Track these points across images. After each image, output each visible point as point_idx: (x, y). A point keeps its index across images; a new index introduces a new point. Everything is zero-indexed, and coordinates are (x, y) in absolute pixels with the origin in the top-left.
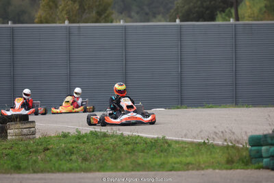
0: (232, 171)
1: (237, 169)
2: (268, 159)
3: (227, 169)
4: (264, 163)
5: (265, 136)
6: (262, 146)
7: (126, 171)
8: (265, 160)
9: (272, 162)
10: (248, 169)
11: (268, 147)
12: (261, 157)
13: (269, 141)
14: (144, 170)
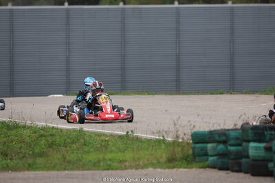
0: (175, 170)
1: (180, 168)
2: (215, 158)
3: (169, 168)
4: (209, 161)
5: (211, 133)
6: (207, 143)
7: (58, 170)
8: (211, 159)
9: (219, 161)
10: (192, 168)
11: (214, 145)
12: (206, 155)
13: (217, 138)
14: (78, 169)
